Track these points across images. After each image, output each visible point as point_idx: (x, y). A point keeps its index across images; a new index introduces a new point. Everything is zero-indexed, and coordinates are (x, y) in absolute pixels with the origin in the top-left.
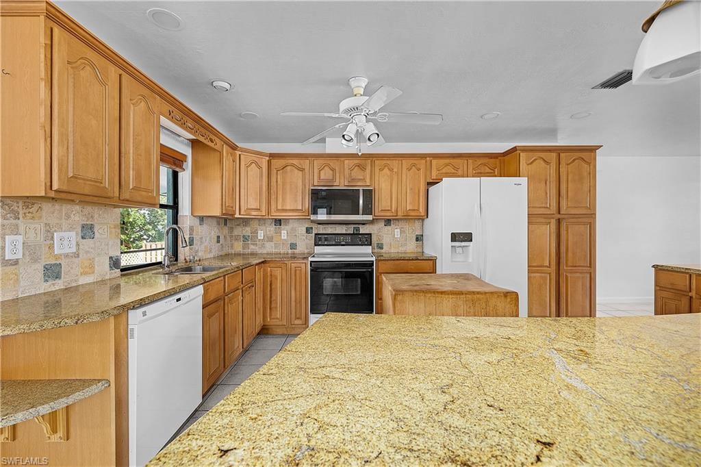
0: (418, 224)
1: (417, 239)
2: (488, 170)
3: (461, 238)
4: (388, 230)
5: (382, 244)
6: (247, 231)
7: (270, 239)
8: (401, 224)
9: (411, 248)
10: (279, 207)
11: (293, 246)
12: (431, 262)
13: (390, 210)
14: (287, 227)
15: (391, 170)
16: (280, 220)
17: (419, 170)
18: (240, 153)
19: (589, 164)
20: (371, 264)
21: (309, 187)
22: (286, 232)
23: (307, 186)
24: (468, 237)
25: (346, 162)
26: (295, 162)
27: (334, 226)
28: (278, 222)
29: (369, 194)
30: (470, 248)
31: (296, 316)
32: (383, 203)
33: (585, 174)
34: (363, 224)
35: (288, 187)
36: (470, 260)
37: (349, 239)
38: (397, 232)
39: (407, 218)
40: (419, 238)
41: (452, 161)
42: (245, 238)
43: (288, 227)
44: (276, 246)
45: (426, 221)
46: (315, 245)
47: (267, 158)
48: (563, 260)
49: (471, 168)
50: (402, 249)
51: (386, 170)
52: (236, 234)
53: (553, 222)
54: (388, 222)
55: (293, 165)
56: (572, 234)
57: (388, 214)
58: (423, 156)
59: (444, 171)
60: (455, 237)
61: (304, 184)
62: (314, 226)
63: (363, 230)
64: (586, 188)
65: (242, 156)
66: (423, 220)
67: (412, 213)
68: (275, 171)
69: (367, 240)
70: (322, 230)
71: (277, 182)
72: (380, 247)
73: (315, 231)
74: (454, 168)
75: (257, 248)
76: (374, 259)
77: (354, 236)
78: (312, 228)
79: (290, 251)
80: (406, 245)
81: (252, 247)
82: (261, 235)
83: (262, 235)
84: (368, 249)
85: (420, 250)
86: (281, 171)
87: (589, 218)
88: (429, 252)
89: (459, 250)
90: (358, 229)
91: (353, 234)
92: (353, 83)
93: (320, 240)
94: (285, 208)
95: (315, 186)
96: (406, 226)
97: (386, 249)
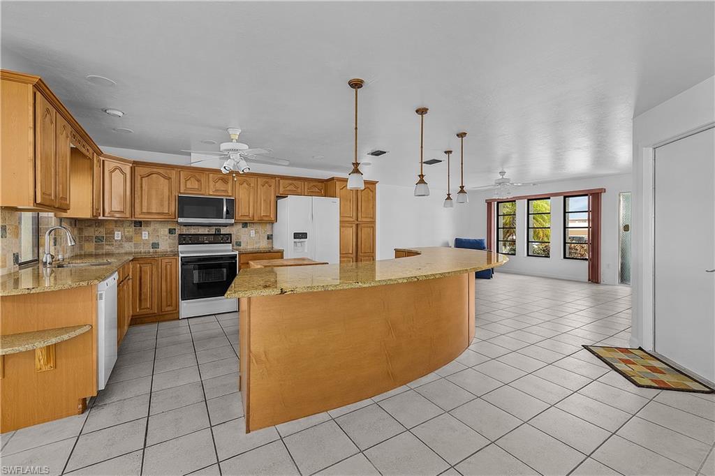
0: (268, 227)
1: (268, 238)
2: (317, 190)
3: (300, 236)
4: (245, 232)
5: (240, 242)
6: (102, 232)
7: (129, 239)
8: (257, 227)
9: (263, 245)
10: (144, 211)
11: (155, 245)
12: (280, 254)
13: (248, 216)
14: (148, 229)
15: (249, 185)
16: (140, 222)
17: (270, 186)
18: (103, 159)
19: (373, 192)
20: (235, 257)
21: (175, 193)
22: (147, 233)
23: (174, 194)
24: (304, 236)
25: (211, 175)
26: (161, 171)
27: (197, 227)
28: (139, 224)
29: (231, 203)
30: (306, 243)
31: (167, 303)
32: (242, 210)
33: (370, 198)
34: (225, 225)
35: (154, 192)
36: (306, 251)
37: (212, 238)
38: (253, 233)
39: (262, 222)
40: (270, 237)
41: (294, 182)
42: (99, 239)
43: (150, 228)
44: (136, 245)
45: (276, 225)
46: (180, 244)
47: (131, 165)
48: (359, 249)
49: (306, 187)
50: (257, 246)
51: (245, 184)
52: (87, 235)
53: (354, 226)
54: (245, 225)
55: (158, 174)
56: (364, 233)
57: (247, 218)
58: (273, 177)
59: (288, 188)
60: (297, 236)
61: (170, 191)
62: (177, 228)
63: (224, 231)
64: (371, 206)
65: (106, 162)
66: (273, 223)
67: (265, 219)
68: (139, 177)
69: (227, 239)
70: (185, 231)
71: (142, 187)
72: (239, 244)
73: (178, 232)
74: (295, 187)
75: (113, 248)
76: (237, 253)
77: (216, 236)
78: (175, 229)
79: (151, 250)
80: (259, 242)
81: (107, 247)
82: (118, 235)
83: (120, 235)
84: (229, 247)
85: (270, 246)
86: (146, 178)
87: (372, 224)
88: (277, 246)
89: (299, 244)
90: (219, 230)
91: (215, 234)
92: (231, 131)
93: (184, 239)
94: (150, 211)
95: (181, 193)
96: (259, 228)
97: (243, 246)
